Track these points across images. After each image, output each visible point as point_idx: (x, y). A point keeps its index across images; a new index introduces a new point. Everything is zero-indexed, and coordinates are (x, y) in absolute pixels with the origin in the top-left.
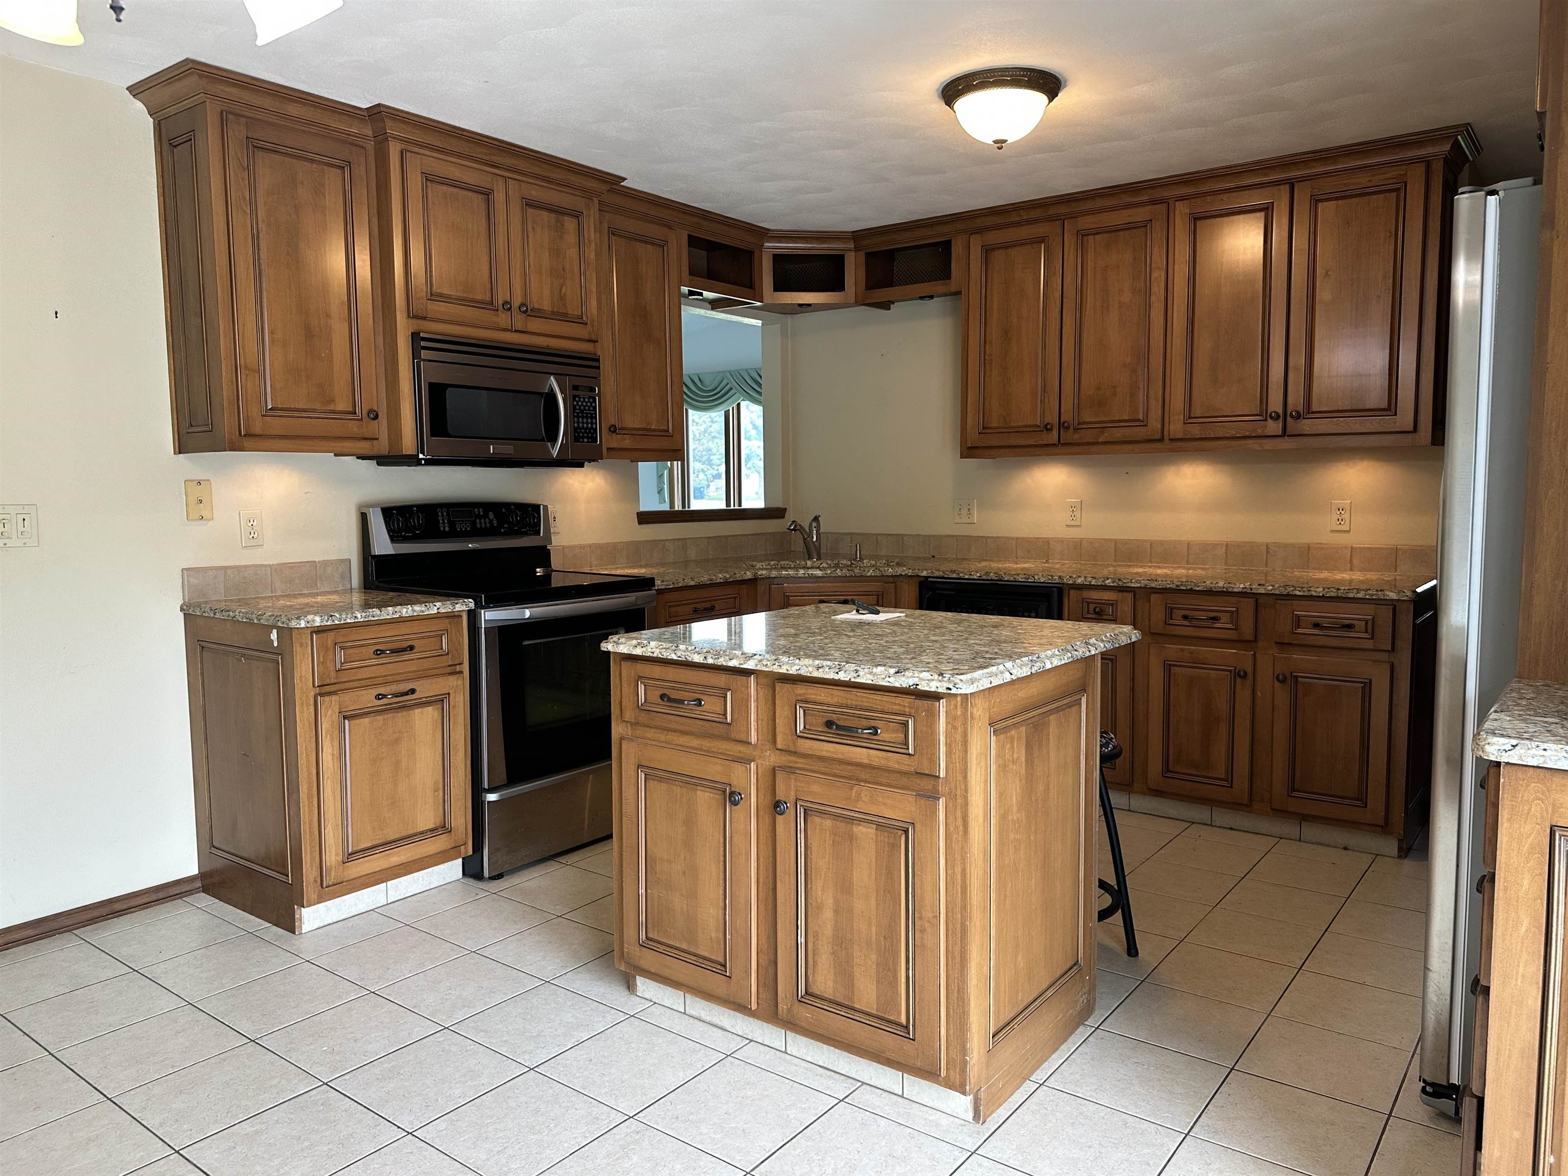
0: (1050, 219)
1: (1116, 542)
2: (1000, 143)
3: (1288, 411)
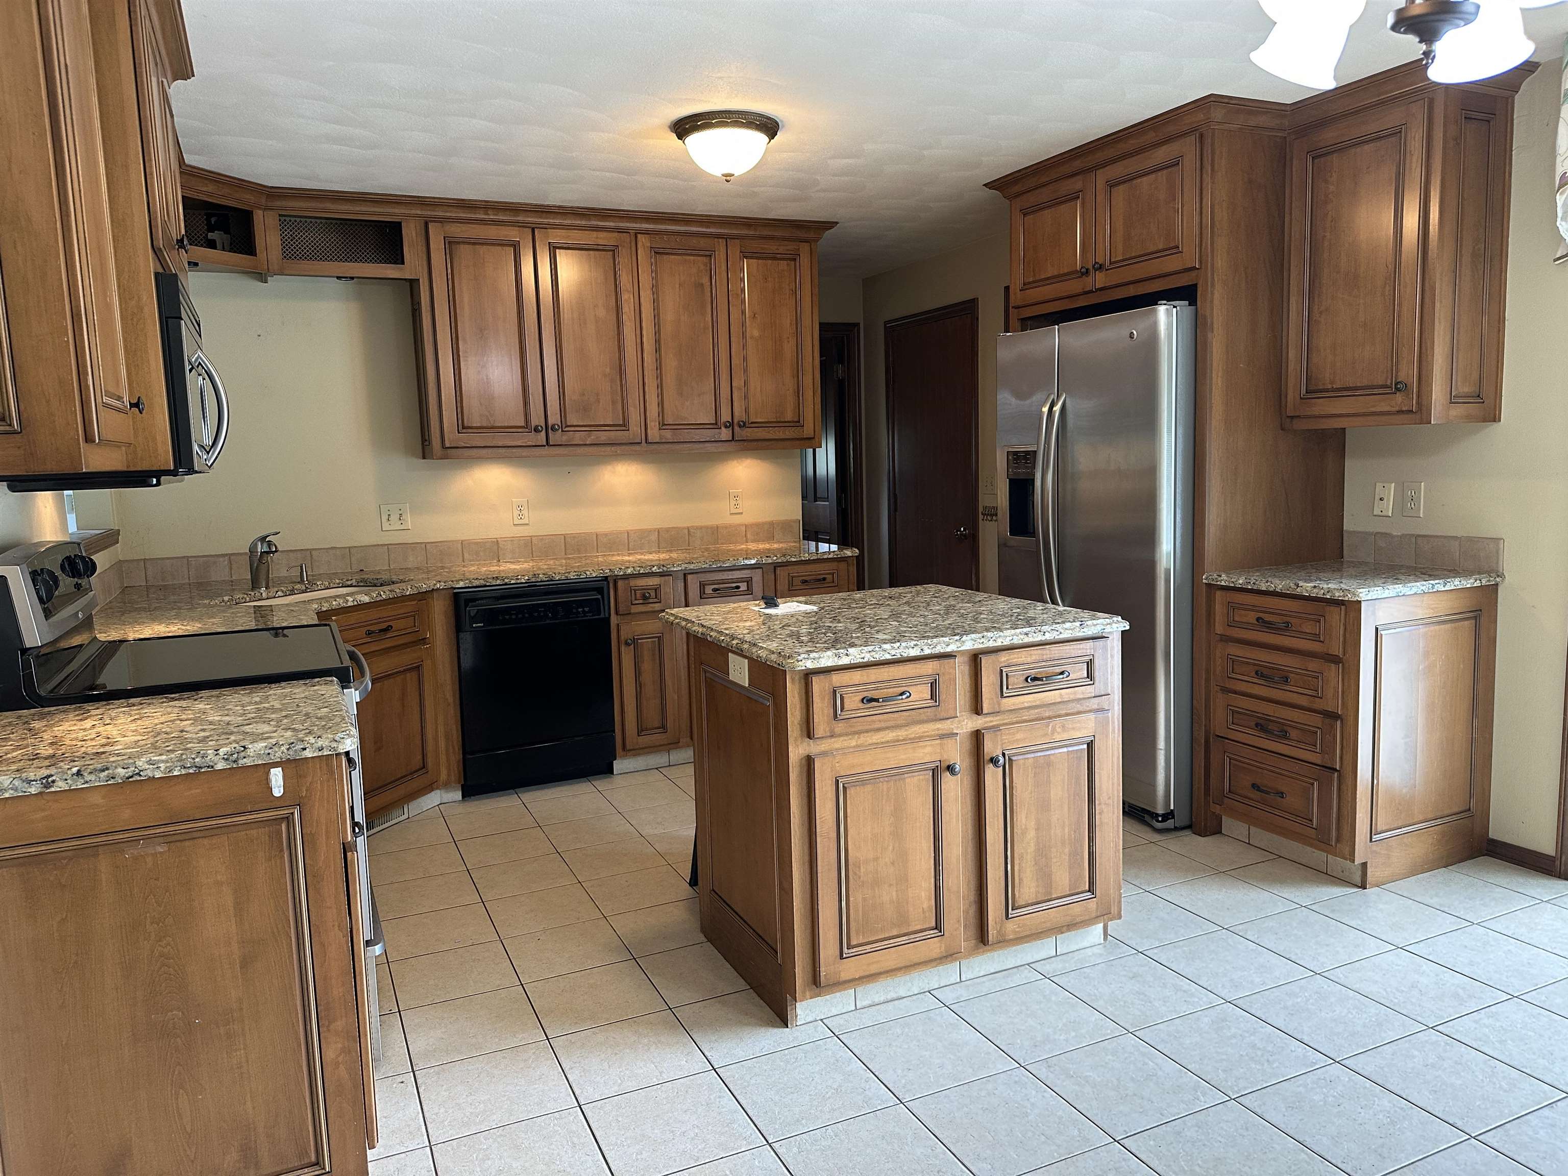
0: (522, 225)
1: (565, 536)
2: (728, 177)
3: (736, 421)
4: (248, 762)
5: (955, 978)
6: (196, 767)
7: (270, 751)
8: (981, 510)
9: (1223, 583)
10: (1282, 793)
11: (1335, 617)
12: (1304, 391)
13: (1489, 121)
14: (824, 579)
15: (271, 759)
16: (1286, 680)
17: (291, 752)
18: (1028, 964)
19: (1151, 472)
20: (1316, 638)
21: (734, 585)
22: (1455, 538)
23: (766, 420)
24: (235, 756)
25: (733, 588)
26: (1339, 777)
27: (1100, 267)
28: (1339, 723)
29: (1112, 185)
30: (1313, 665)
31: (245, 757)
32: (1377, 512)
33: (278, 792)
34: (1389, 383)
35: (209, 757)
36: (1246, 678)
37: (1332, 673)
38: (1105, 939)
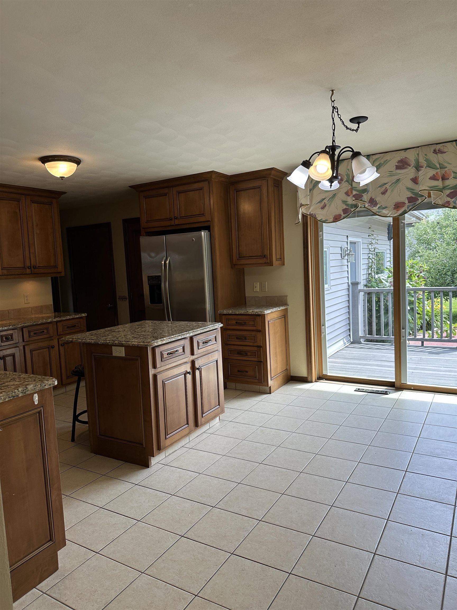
2: (62, 178)
3: (32, 266)
4: (28, 393)
5: (188, 441)
6: (13, 397)
7: (35, 387)
8: (118, 297)
9: (225, 313)
10: (247, 371)
11: (259, 319)
12: (238, 257)
13: (278, 187)
14: (75, 325)
15: (36, 391)
16: (246, 339)
17: (41, 387)
18: (204, 432)
19: (203, 280)
20: (254, 325)
21: (42, 331)
22: (276, 296)
23: (44, 265)
24: (25, 391)
25: (42, 332)
26: (263, 363)
27: (176, 218)
28: (262, 348)
29: (179, 193)
30: (253, 333)
31: (28, 391)
32: (255, 291)
33: (36, 403)
34: (262, 255)
35: (17, 393)
36: (233, 340)
37: (259, 334)
38: (219, 421)
